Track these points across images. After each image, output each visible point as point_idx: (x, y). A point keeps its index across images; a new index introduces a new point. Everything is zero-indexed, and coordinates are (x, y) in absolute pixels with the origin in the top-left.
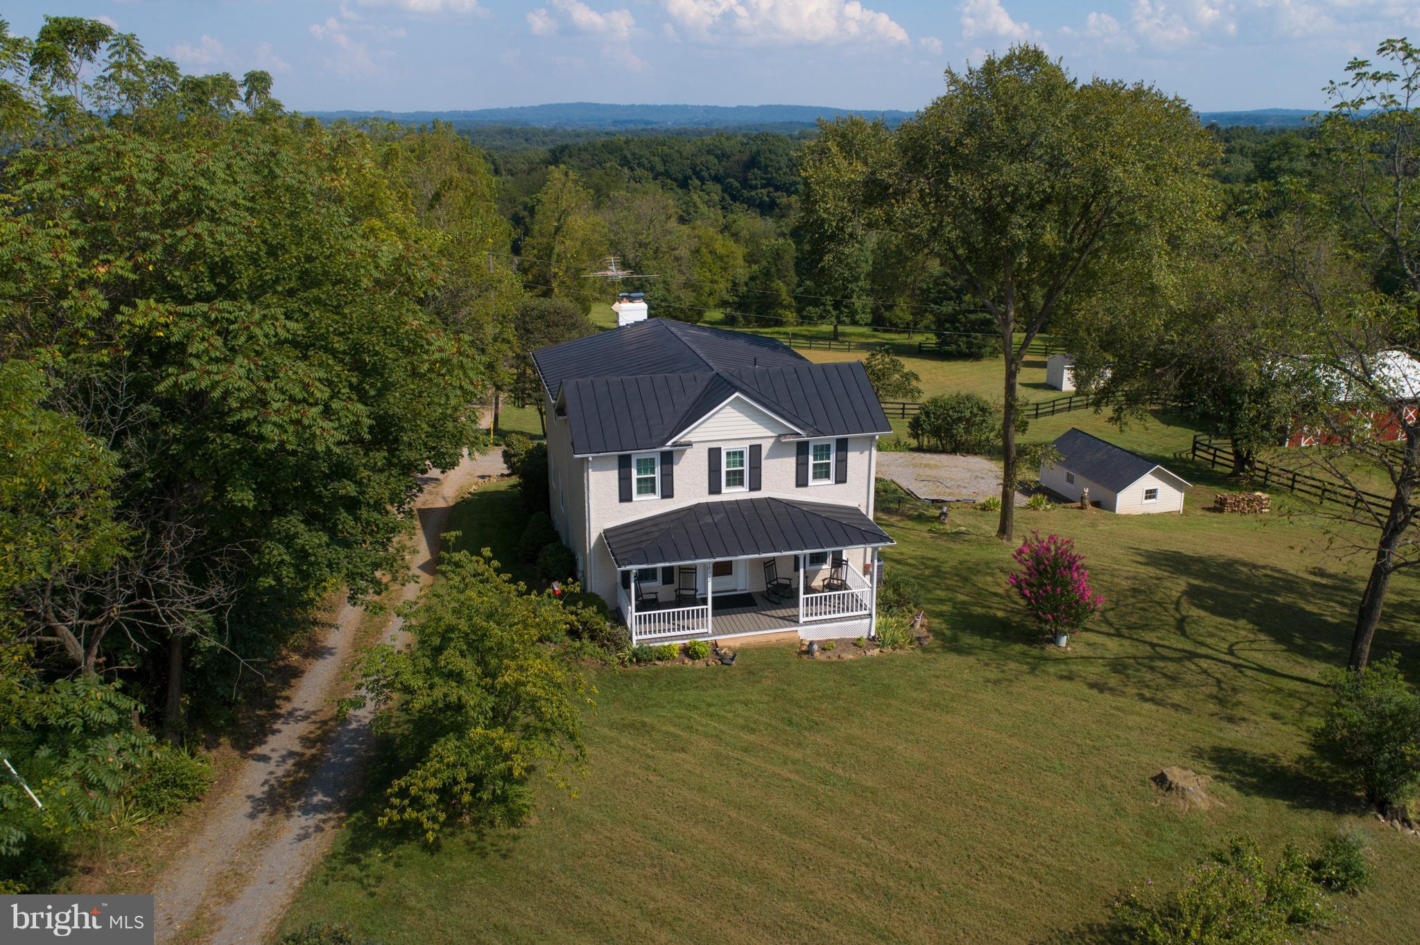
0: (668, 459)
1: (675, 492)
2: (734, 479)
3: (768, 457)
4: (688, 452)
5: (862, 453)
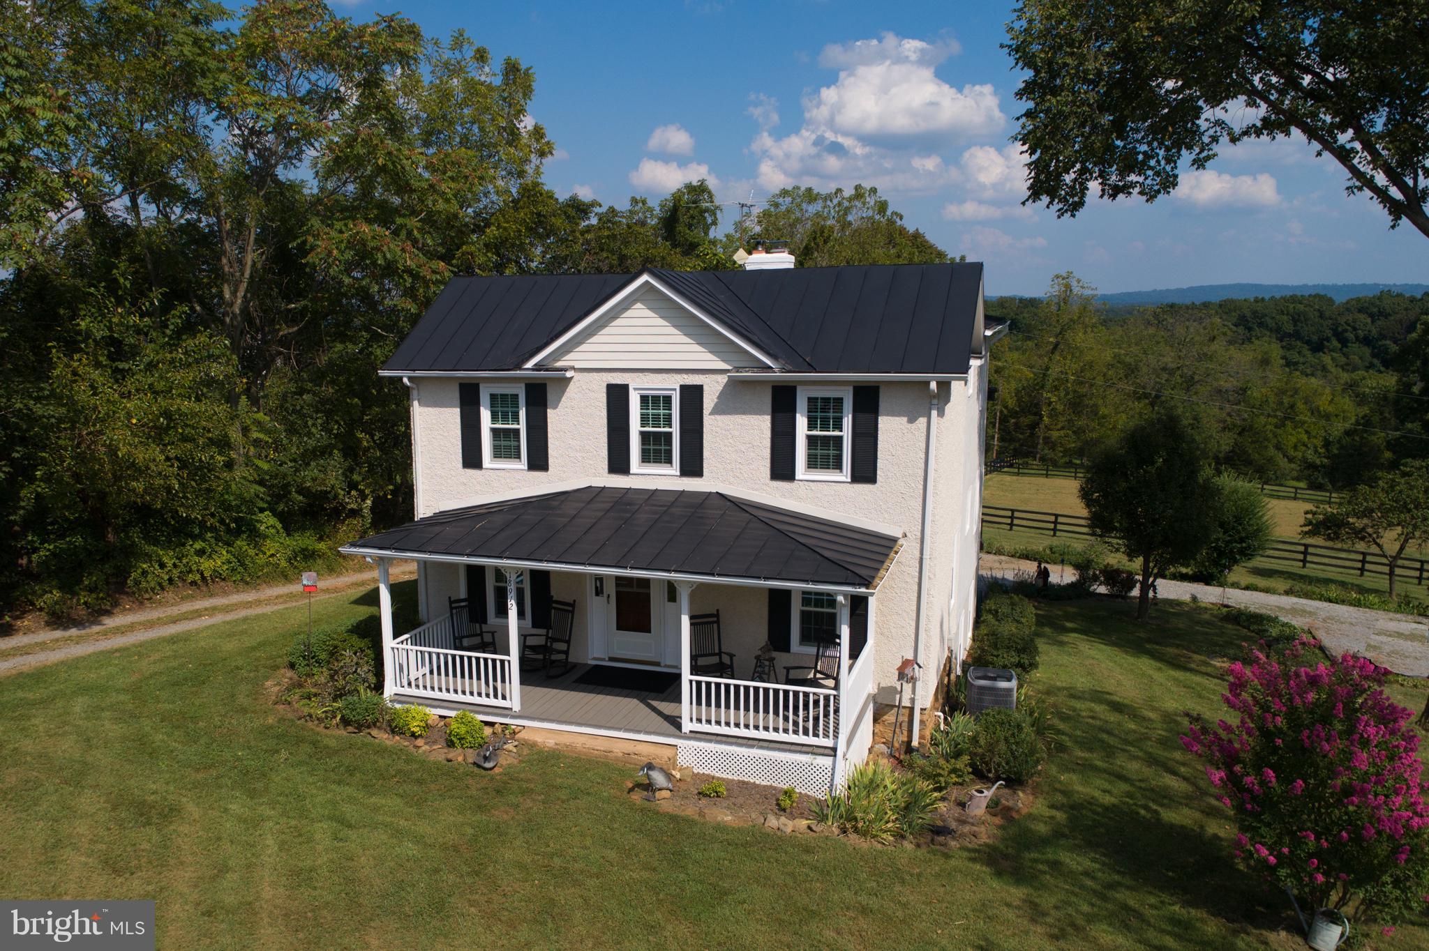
0: (539, 399)
1: (551, 461)
2: (656, 449)
3: (717, 411)
4: (571, 388)
5: (912, 420)
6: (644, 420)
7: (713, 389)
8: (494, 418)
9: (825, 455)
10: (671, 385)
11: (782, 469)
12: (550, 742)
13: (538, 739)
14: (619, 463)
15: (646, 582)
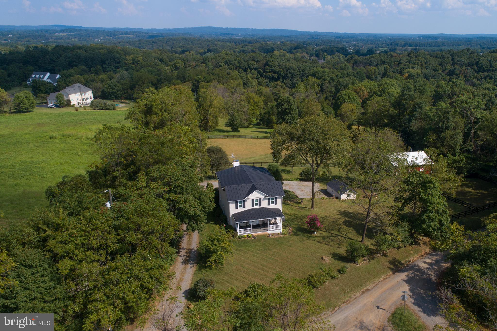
0: (244, 202)
1: (245, 207)
2: (257, 204)
3: (263, 200)
4: (248, 200)
5: (280, 199)
6: (255, 202)
8: (239, 204)
9: (272, 202)
10: (258, 199)
11: (269, 204)
14: (253, 206)
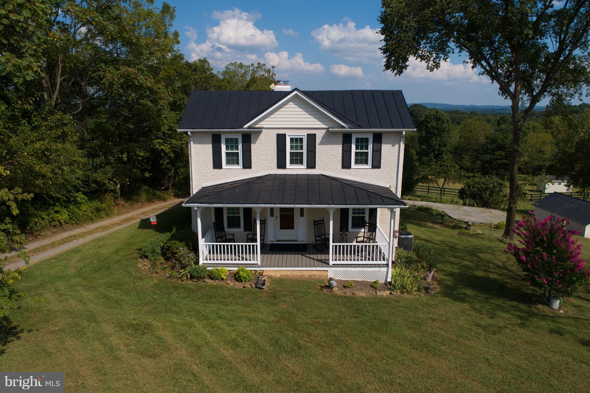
0: (247, 138)
1: (252, 164)
2: (296, 159)
3: (321, 143)
4: (262, 135)
5: (393, 146)
6: (292, 147)
7: (320, 135)
8: (227, 148)
9: (362, 159)
10: (303, 134)
11: (346, 165)
12: (278, 275)
13: (273, 274)
14: (281, 164)
15: (292, 209)
